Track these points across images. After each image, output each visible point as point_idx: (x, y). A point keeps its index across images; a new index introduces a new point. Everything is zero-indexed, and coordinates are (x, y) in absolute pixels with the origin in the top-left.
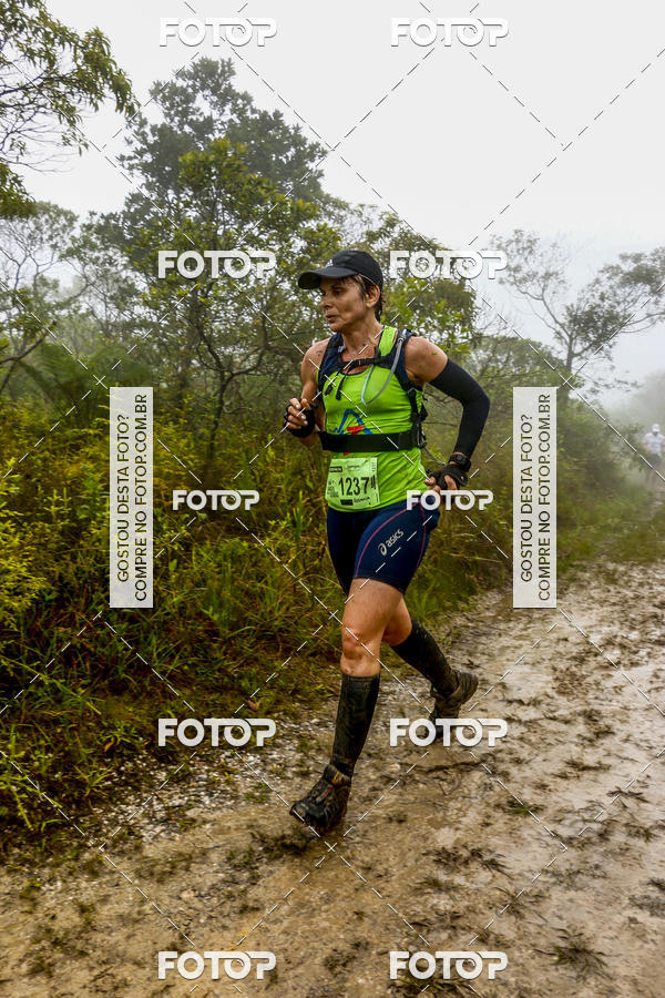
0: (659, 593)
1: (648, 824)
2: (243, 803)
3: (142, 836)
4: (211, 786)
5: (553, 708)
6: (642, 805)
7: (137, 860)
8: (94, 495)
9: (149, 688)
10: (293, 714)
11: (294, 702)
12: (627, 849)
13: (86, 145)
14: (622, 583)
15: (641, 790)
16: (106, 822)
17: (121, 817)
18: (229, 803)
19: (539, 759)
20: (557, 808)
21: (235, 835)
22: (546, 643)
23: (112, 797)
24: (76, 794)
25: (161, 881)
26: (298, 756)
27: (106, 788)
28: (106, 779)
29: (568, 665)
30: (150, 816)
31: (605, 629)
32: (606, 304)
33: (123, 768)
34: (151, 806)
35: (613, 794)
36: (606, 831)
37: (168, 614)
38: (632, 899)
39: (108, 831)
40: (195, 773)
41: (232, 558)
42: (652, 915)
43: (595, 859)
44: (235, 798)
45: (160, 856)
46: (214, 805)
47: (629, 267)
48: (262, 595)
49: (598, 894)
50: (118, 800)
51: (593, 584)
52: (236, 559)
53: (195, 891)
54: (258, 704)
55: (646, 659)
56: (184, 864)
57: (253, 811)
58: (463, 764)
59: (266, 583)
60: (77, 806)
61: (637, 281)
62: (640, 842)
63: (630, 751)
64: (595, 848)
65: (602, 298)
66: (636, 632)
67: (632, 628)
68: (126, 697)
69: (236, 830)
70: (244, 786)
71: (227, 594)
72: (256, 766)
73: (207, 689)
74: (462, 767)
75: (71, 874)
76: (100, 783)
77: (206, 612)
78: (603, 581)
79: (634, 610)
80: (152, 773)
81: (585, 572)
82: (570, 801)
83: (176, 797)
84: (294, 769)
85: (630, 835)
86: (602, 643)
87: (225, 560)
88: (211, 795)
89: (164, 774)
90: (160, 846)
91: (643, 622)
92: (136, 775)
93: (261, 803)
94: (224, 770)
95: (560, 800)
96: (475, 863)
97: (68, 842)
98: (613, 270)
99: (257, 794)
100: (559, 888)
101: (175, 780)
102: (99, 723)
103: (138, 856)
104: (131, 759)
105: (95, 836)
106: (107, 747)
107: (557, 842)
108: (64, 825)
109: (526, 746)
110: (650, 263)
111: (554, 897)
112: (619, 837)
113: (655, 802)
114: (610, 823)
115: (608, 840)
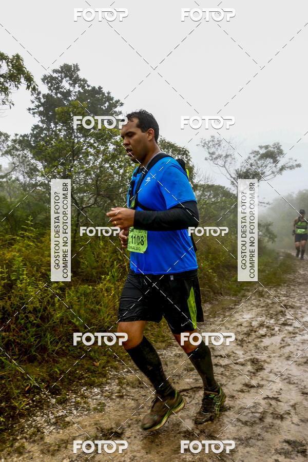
0: (283, 300)
1: (282, 413)
2: (92, 412)
3: (44, 432)
4: (77, 405)
5: (236, 359)
6: (279, 403)
7: (42, 445)
8: (19, 268)
9: (46, 359)
10: (115, 368)
11: (115, 361)
12: (273, 425)
13: (13, 104)
14: (266, 296)
15: (278, 396)
16: (26, 426)
17: (34, 423)
18: (85, 413)
19: (230, 383)
20: (240, 407)
21: (88, 428)
22: (232, 327)
23: (30, 413)
24: (12, 413)
25: (53, 455)
26: (118, 388)
27: (27, 409)
28: (27, 405)
29: (242, 337)
30: (48, 422)
31: (259, 319)
32: (253, 168)
33: (34, 399)
34: (48, 417)
35: (265, 398)
36: (263, 417)
37: (55, 322)
38: (276, 450)
39: (28, 431)
40: (69, 399)
41: (84, 295)
42: (285, 458)
43: (258, 431)
44: (88, 410)
45: (52, 442)
46: (78, 414)
47: (263, 151)
48: (99, 311)
49: (260, 448)
50: (32, 415)
51: (253, 298)
52: (86, 295)
53: (69, 458)
54: (98, 363)
55: (278, 332)
56: (64, 445)
57: (97, 416)
58: (195, 388)
59: (101, 305)
60: (12, 419)
61: (267, 158)
62: (278, 422)
63: (272, 377)
64: (258, 426)
65: (251, 165)
66: (273, 320)
67: (271, 318)
68: (36, 363)
69: (89, 426)
70: (93, 404)
71: (82, 312)
72: (98, 394)
73: (74, 357)
74: (195, 389)
75: (9, 454)
76: (24, 407)
77: (72, 321)
78: (257, 296)
79: (272, 309)
80: (49, 400)
81: (249, 292)
82: (245, 403)
83: (60, 411)
84: (116, 394)
85: (274, 418)
86: (258, 325)
87: (81, 296)
88: (77, 409)
89: (54, 400)
90: (53, 436)
91: (276, 315)
92: (41, 402)
93: (101, 412)
94: (83, 396)
95: (241, 403)
96: (202, 436)
97: (8, 438)
98: (257, 153)
99: (99, 408)
100: (241, 446)
101: (60, 402)
102: (23, 377)
103: (42, 443)
104: (38, 394)
105: (21, 434)
106: (27, 389)
107: (240, 423)
108: (6, 429)
109: (225, 378)
110: (272, 149)
111: (240, 451)
112: (269, 420)
113: (285, 401)
114: (264, 413)
115: (264, 421)
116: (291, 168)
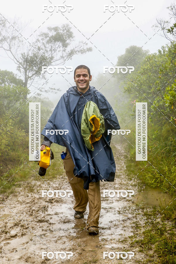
14: (35, 191)
32: (41, 52)
47: (52, 33)
51: (21, 193)
61: (55, 41)
65: (39, 49)
78: (27, 191)
98: (46, 35)
110: (62, 31)
116: (82, 52)
